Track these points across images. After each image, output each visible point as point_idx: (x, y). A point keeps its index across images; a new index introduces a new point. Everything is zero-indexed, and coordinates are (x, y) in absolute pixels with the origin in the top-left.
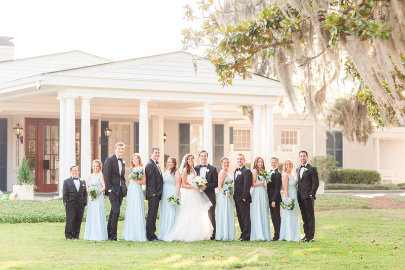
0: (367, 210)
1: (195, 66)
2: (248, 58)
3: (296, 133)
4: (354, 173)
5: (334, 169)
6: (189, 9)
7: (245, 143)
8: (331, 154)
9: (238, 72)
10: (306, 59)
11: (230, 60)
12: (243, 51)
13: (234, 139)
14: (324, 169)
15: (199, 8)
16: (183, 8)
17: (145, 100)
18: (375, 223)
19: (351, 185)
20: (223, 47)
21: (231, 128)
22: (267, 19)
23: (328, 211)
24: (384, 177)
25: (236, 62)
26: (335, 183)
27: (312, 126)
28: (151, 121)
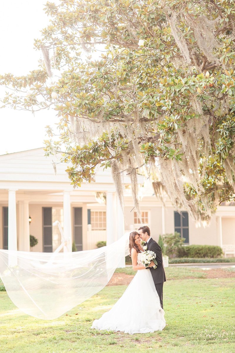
0: (202, 279)
1: (55, 168)
2: (92, 168)
3: (147, 213)
4: (199, 248)
5: (181, 245)
6: (50, 128)
7: (101, 224)
8: (178, 232)
9: (85, 177)
10: (132, 169)
11: (79, 168)
12: (89, 163)
13: (92, 219)
14: (173, 245)
15: (57, 128)
16: (45, 127)
17: (13, 189)
18: (205, 289)
19: (196, 259)
20: (74, 160)
21: (89, 211)
22: (104, 141)
23: (169, 281)
24: (227, 251)
25: (84, 171)
26: (182, 257)
27: (161, 207)
28: (17, 206)
